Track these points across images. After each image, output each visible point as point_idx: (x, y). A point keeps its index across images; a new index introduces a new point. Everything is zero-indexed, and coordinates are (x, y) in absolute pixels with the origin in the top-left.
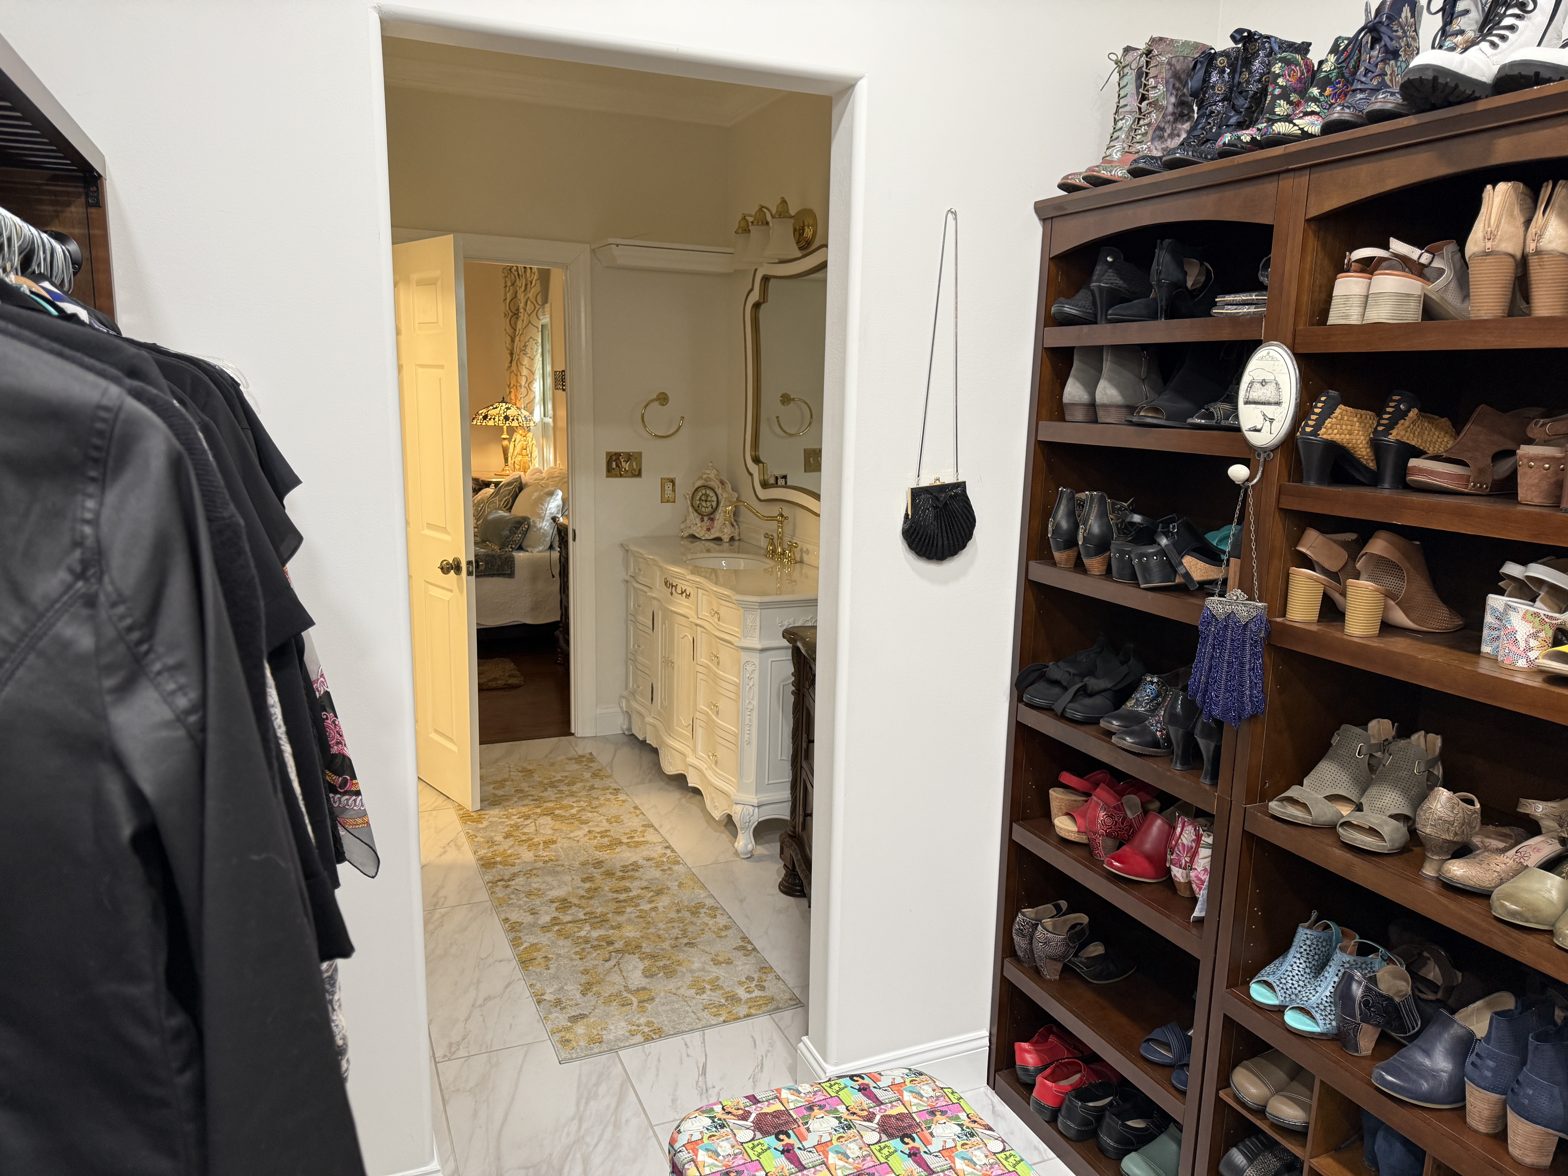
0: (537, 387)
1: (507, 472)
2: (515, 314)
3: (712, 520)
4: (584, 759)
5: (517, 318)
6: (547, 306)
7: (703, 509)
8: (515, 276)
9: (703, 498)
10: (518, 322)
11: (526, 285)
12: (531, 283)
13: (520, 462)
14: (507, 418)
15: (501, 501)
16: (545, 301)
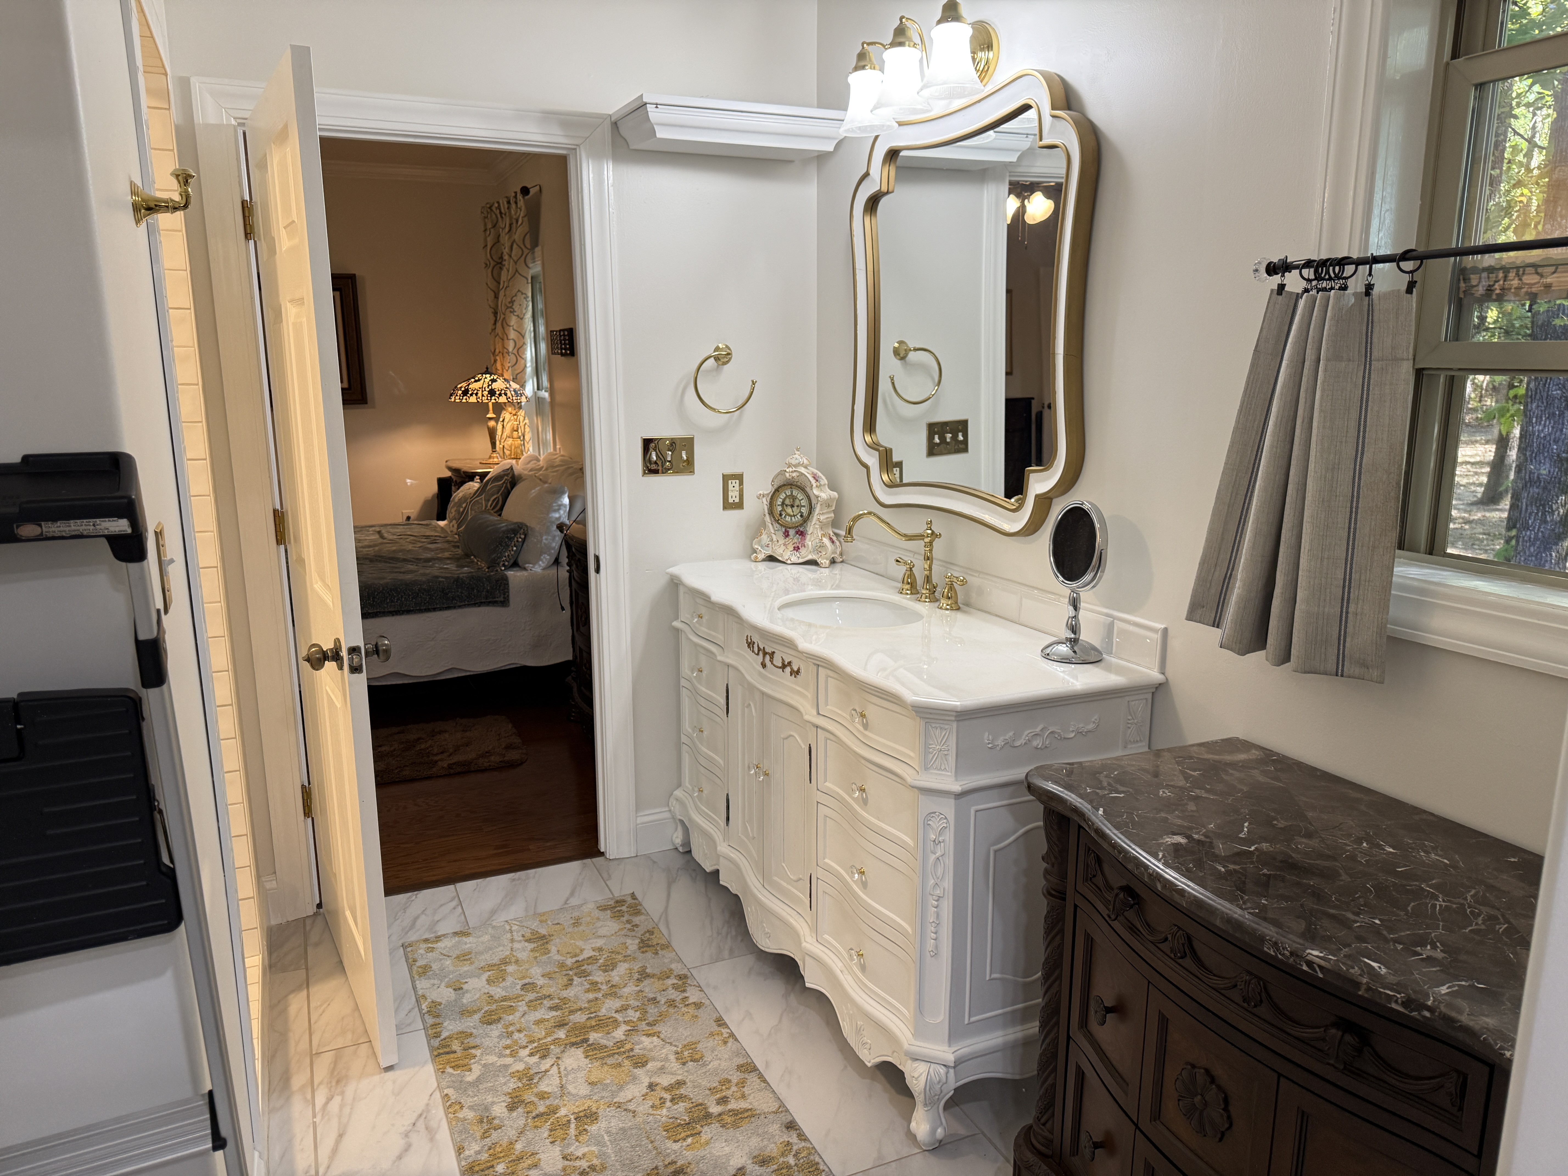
0: (529, 353)
1: (495, 460)
2: (498, 263)
3: (802, 534)
4: (624, 908)
5: (501, 268)
6: (538, 250)
7: (788, 519)
8: (496, 215)
9: (787, 502)
10: (503, 272)
11: (511, 225)
12: (517, 222)
13: (511, 447)
14: (492, 393)
15: (489, 500)
16: (535, 243)
